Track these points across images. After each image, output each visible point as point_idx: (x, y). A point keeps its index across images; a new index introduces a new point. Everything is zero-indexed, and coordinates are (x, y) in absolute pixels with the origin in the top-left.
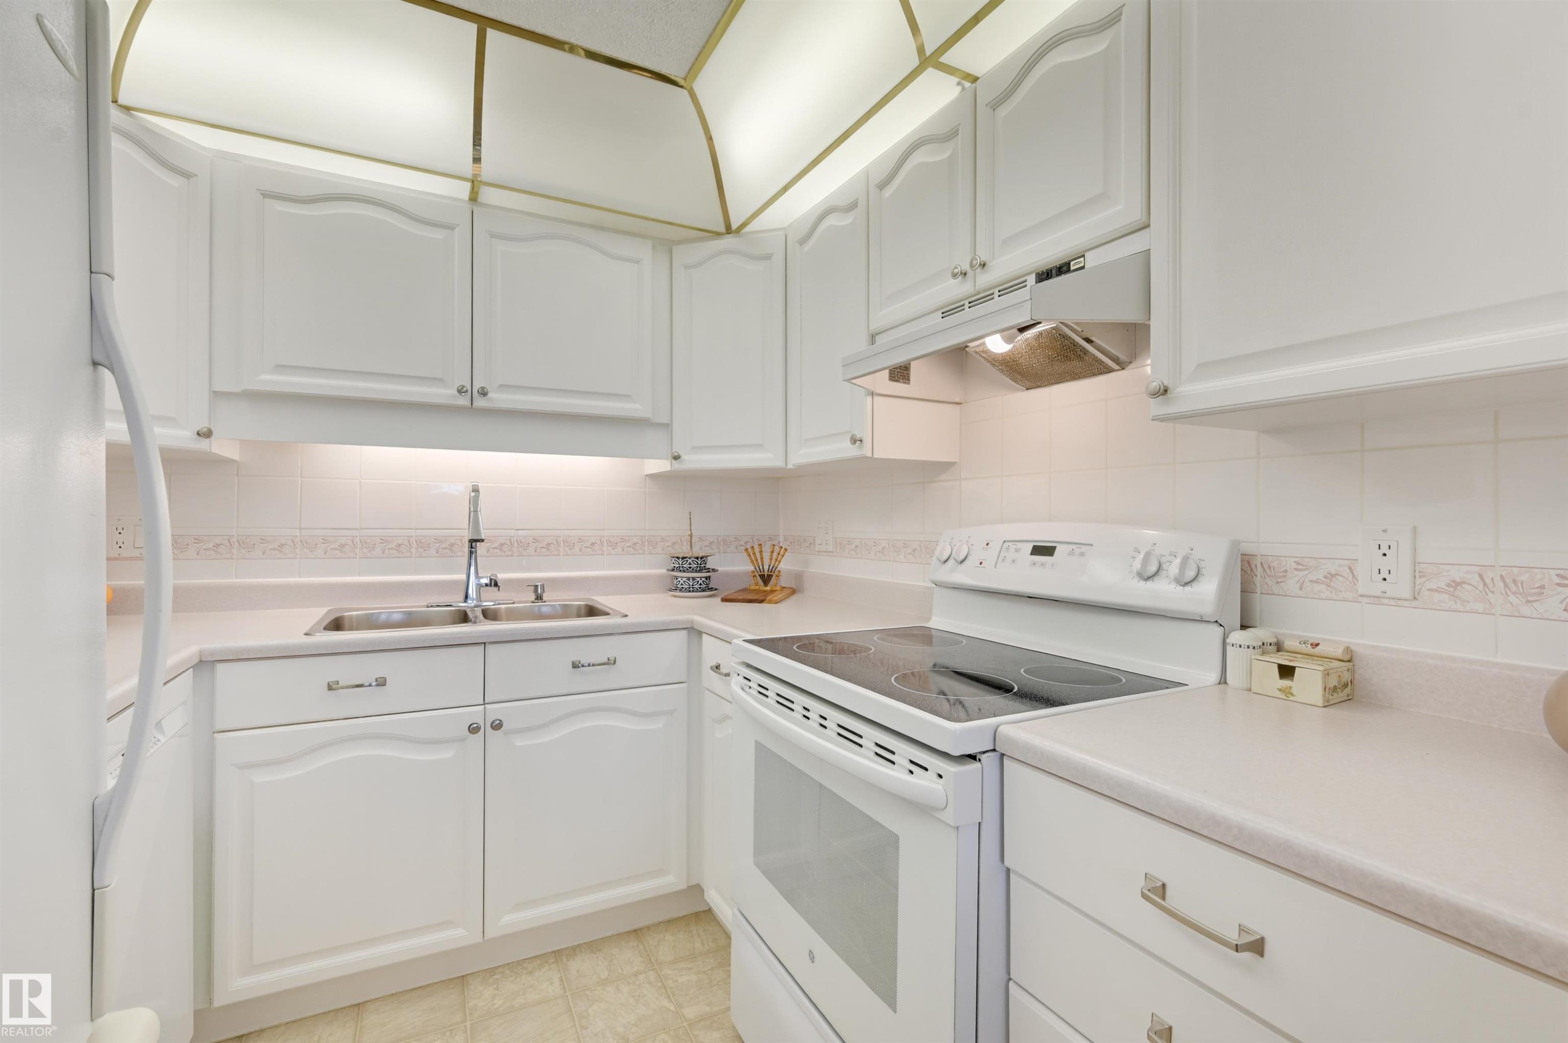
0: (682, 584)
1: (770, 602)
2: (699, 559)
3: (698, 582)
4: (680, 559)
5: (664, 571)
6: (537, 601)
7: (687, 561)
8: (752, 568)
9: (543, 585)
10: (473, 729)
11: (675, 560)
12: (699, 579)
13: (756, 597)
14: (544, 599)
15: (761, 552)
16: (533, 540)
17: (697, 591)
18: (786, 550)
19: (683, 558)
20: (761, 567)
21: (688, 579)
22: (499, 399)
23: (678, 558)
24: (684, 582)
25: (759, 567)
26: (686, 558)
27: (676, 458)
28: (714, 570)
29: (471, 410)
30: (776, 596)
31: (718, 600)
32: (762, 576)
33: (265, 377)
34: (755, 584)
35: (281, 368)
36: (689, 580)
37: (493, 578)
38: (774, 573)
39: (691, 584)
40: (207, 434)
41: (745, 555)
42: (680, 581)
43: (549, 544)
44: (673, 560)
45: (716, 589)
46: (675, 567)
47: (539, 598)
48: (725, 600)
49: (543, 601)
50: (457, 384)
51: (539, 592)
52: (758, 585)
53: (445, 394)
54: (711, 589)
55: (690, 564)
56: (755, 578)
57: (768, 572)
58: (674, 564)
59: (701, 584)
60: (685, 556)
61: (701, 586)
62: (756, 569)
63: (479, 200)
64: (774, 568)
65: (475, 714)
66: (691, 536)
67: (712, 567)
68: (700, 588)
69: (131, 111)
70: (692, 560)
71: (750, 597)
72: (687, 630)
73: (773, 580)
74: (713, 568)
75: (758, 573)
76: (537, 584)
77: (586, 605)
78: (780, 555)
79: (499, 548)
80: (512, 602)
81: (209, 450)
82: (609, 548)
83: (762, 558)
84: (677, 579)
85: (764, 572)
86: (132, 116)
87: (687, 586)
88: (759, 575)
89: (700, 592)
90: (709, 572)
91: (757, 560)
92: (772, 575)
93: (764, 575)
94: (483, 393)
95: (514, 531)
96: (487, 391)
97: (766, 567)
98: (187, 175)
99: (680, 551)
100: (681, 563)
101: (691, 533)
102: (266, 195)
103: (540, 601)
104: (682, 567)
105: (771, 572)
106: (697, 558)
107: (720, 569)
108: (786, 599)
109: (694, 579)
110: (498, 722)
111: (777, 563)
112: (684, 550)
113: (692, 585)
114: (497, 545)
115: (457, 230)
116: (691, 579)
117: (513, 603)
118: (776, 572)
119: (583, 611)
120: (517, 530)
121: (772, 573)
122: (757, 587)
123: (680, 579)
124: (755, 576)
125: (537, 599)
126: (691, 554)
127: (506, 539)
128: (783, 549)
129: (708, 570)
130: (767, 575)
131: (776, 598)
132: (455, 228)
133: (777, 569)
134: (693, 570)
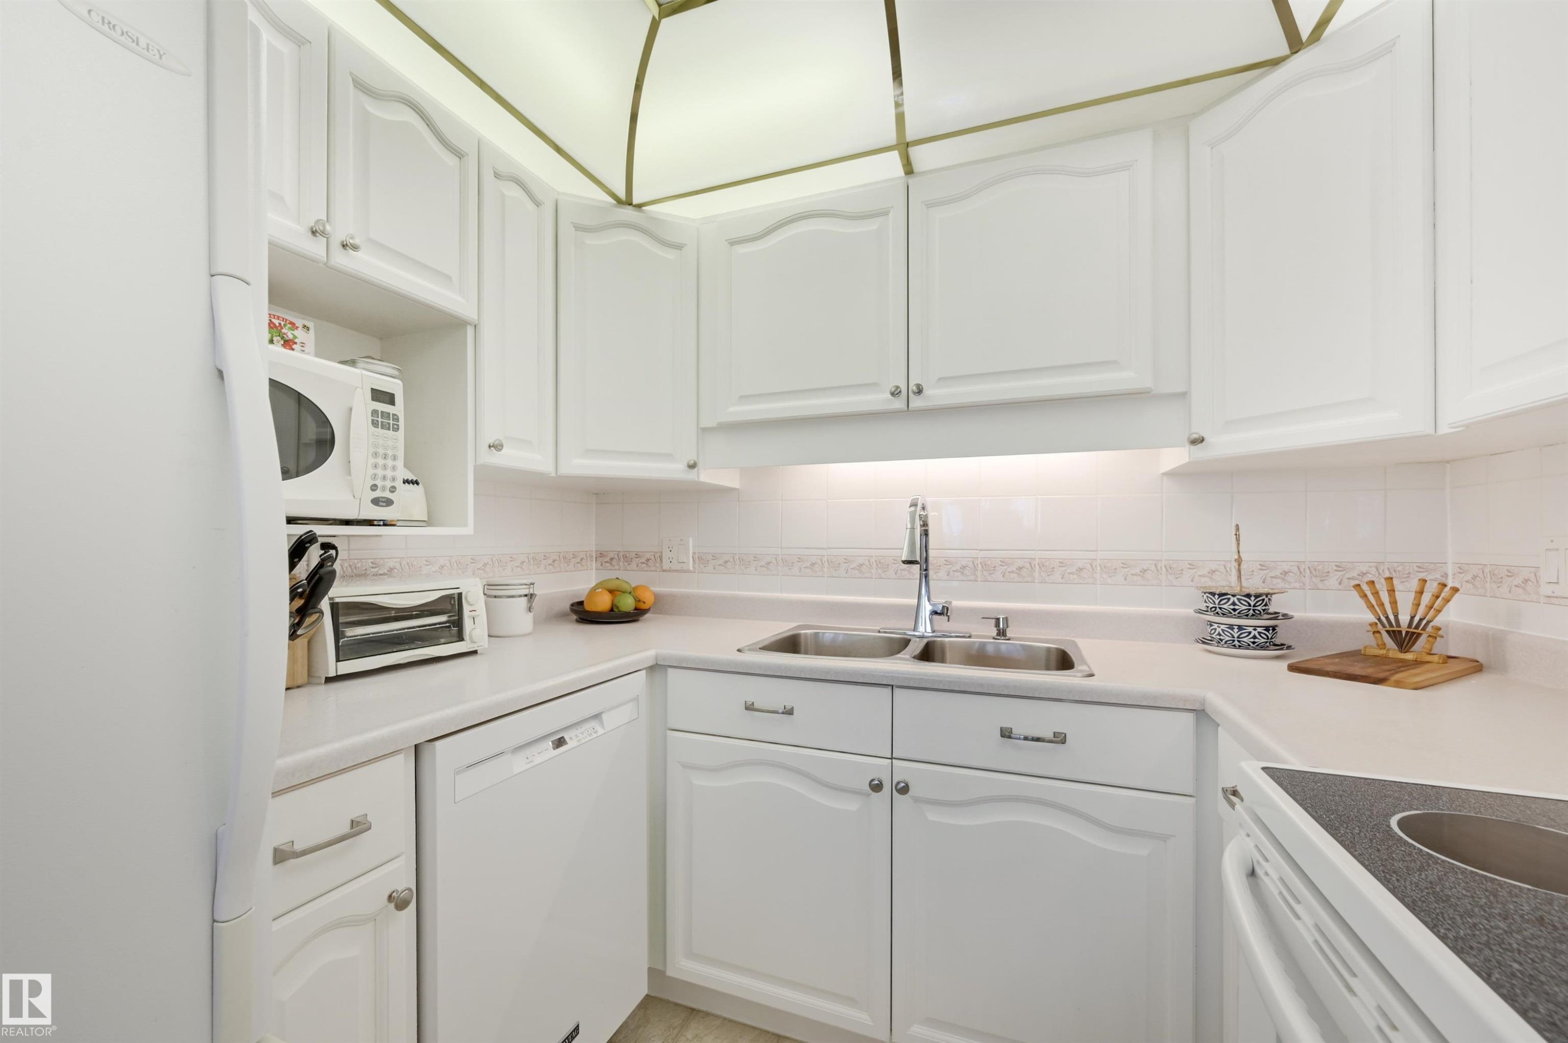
0: (1219, 634)
1: (1399, 684)
2: (1253, 598)
3: (1250, 633)
4: (1217, 597)
5: (1191, 611)
6: (999, 637)
7: (1229, 599)
8: (1372, 618)
9: (1006, 618)
10: (877, 787)
11: (1207, 597)
12: (1250, 629)
13: (1369, 671)
14: (1009, 635)
15: (1392, 591)
16: (1000, 563)
17: (1248, 647)
18: (1455, 590)
19: (1221, 595)
20: (1392, 617)
21: (1231, 627)
22: (936, 395)
23: (1213, 594)
24: (1223, 630)
25: (1387, 618)
26: (1227, 594)
27: (1197, 441)
28: (1286, 617)
29: (908, 412)
30: (1418, 674)
31: (1284, 665)
32: (1395, 635)
33: (732, 409)
34: (1378, 645)
35: (744, 398)
36: (1233, 629)
37: (946, 605)
38: (1424, 629)
39: (1236, 635)
40: (692, 466)
41: (1355, 594)
42: (1215, 629)
43: (1020, 568)
44: (1205, 596)
45: (1289, 647)
46: (1208, 607)
47: (1002, 633)
48: (1293, 668)
49: (1007, 638)
50: (890, 387)
51: (1001, 626)
52: (1384, 649)
53: (879, 400)
54: (1281, 646)
55: (1234, 604)
56: (1378, 635)
57: (1410, 626)
58: (1205, 602)
59: (1255, 637)
60: (1224, 592)
61: (1256, 640)
62: (1379, 619)
63: (915, 171)
64: (1424, 622)
65: (880, 768)
66: (1239, 561)
67: (1282, 611)
68: (1254, 643)
69: (643, 208)
70: (1238, 599)
71: (1357, 670)
72: (1195, 712)
73: (1421, 642)
74: (1285, 612)
75: (1384, 626)
76: (998, 617)
77: (1057, 649)
78: (1440, 599)
79: (960, 571)
80: (968, 635)
81: (696, 479)
82: (1104, 575)
83: (1394, 603)
84: (1211, 625)
85: (1398, 625)
86: (643, 212)
87: (1228, 638)
88: (1388, 632)
89: (1255, 649)
90: (1276, 618)
91: (1383, 604)
92: (1419, 635)
93: (1400, 632)
94: (919, 391)
95: (978, 551)
96: (922, 388)
97: (1404, 619)
98: (679, 247)
99: (1224, 583)
100: (1217, 602)
101: (1240, 557)
102: (733, 243)
103: (1003, 638)
104: (1220, 608)
105: (1417, 627)
106: (1248, 596)
107: (1297, 614)
108: (1446, 683)
109: (1240, 628)
110: (903, 785)
111: (1432, 612)
112: (1227, 582)
113: (1238, 637)
114: (958, 568)
115: (891, 215)
116: (1236, 627)
117: (970, 637)
118: (1429, 629)
119: (1054, 659)
120: (980, 550)
121: (1419, 631)
122: (1382, 652)
123: (1215, 626)
124: (1379, 632)
125: (998, 634)
126: (1239, 588)
127: (968, 561)
128: (1447, 589)
129: (1275, 616)
130: (1407, 632)
131: (1417, 679)
132: (889, 212)
133: (1431, 624)
134: (1239, 613)
